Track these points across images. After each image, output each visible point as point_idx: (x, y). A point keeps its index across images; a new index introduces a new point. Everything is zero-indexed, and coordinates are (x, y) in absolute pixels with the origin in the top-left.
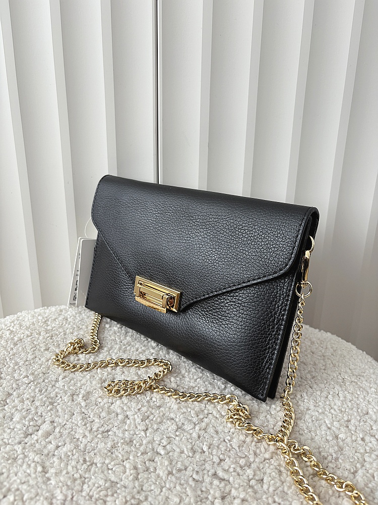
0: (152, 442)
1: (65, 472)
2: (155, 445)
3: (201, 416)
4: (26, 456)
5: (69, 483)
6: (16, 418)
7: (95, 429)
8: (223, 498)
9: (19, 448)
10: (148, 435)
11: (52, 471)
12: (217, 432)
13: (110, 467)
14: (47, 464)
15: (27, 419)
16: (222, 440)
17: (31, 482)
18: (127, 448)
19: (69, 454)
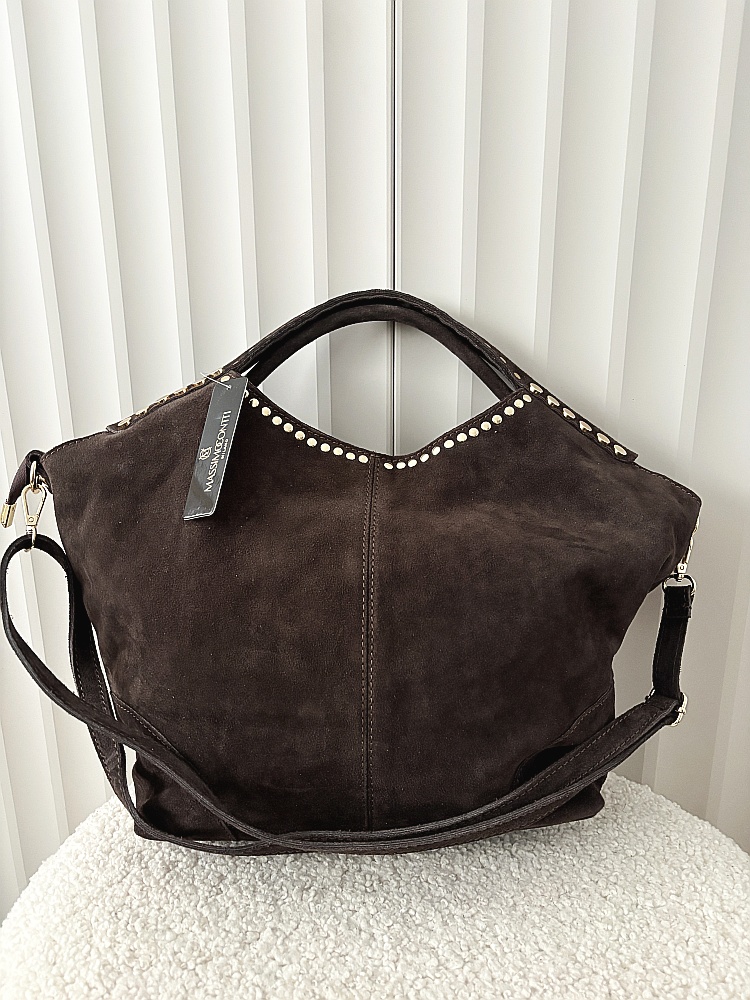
0: (402, 980)
2: (407, 988)
3: (474, 951)
4: (242, 976)
6: (233, 914)
7: (329, 950)
9: (234, 962)
10: (399, 968)
12: (493, 979)
14: (269, 989)
15: (244, 920)
16: (498, 993)
19: (294, 978)
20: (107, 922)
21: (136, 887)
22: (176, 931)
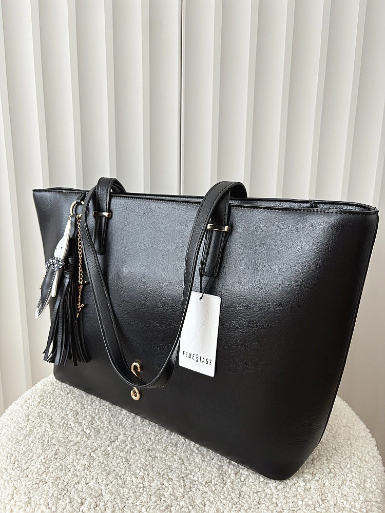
1: (139, 461)
2: (192, 447)
4: (115, 453)
5: (144, 467)
6: (102, 432)
7: (152, 438)
8: (236, 474)
9: (109, 448)
11: (132, 460)
13: (166, 459)
17: (121, 467)
18: (175, 448)
19: (140, 452)
20: (37, 443)
21: (48, 426)
22: (75, 441)
